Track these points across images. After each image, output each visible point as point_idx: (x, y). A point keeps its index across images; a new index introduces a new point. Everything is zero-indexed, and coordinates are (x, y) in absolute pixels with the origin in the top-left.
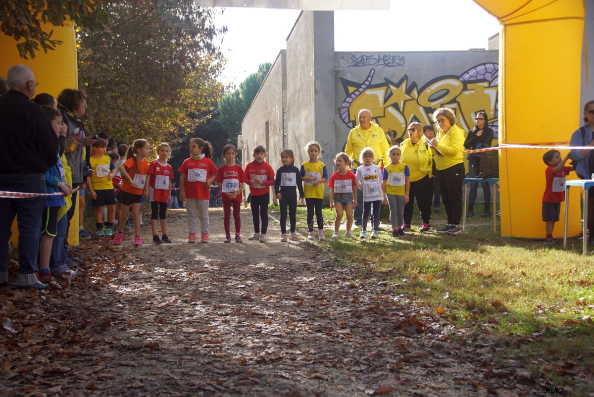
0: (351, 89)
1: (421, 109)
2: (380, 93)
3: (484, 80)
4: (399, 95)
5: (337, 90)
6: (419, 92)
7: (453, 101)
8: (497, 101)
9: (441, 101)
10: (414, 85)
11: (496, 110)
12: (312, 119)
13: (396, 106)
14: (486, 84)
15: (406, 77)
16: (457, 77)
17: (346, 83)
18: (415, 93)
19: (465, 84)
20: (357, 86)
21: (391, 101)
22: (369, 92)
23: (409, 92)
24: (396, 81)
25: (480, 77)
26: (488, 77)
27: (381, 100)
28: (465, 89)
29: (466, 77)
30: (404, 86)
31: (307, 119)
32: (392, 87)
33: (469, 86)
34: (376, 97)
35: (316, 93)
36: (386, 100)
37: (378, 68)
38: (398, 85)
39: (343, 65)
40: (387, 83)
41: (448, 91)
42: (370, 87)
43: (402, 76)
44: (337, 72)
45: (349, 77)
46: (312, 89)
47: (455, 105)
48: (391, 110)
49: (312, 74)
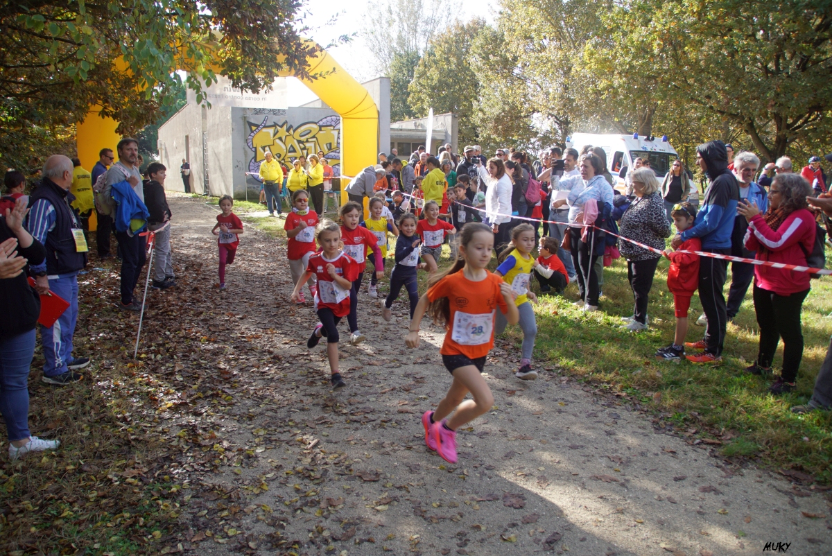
0: (254, 128)
1: (295, 141)
2: (271, 131)
3: (331, 126)
4: (282, 132)
5: (245, 128)
6: (294, 131)
7: (314, 137)
8: (339, 138)
9: (307, 137)
10: (291, 127)
11: (338, 143)
12: (230, 145)
13: (280, 139)
14: (332, 128)
15: (286, 122)
16: (316, 123)
17: (251, 124)
18: (291, 131)
19: (320, 127)
20: (258, 126)
21: (278, 136)
22: (264, 130)
23: (288, 130)
24: (280, 124)
25: (329, 124)
26: (333, 123)
27: (272, 135)
28: (320, 130)
29: (321, 123)
30: (285, 127)
31: (225, 144)
32: (278, 128)
33: (323, 129)
34: (269, 133)
35: (233, 130)
36: (275, 135)
37: (269, 116)
38: (281, 127)
39: (249, 114)
40: (275, 125)
41: (311, 131)
42: (265, 127)
43: (284, 121)
44: (245, 118)
45: (252, 121)
46: (230, 127)
47: (314, 139)
48: (278, 141)
49: (229, 117)
